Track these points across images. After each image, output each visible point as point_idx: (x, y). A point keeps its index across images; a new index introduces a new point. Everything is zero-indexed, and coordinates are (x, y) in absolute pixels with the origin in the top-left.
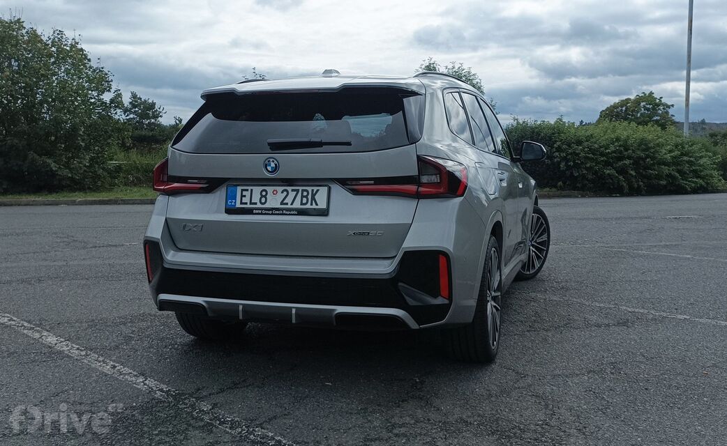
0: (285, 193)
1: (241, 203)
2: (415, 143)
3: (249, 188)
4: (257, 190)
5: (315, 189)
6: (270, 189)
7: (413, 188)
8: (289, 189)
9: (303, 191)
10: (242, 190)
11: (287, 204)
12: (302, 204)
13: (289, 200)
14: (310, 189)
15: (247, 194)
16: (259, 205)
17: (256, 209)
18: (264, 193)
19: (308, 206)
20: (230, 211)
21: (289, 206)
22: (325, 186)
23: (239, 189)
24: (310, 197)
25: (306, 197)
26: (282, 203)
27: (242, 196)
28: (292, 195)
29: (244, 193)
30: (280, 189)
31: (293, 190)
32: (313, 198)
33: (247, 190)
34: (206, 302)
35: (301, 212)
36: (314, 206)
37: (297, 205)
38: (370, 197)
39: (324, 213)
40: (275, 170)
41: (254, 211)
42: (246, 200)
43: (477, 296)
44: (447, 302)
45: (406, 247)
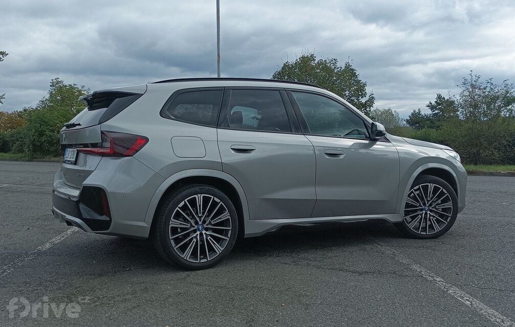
2: (101, 123)
7: (98, 149)
12: (72, 158)
25: (74, 154)
35: (71, 163)
43: (151, 221)
44: (108, 219)
45: (85, 184)
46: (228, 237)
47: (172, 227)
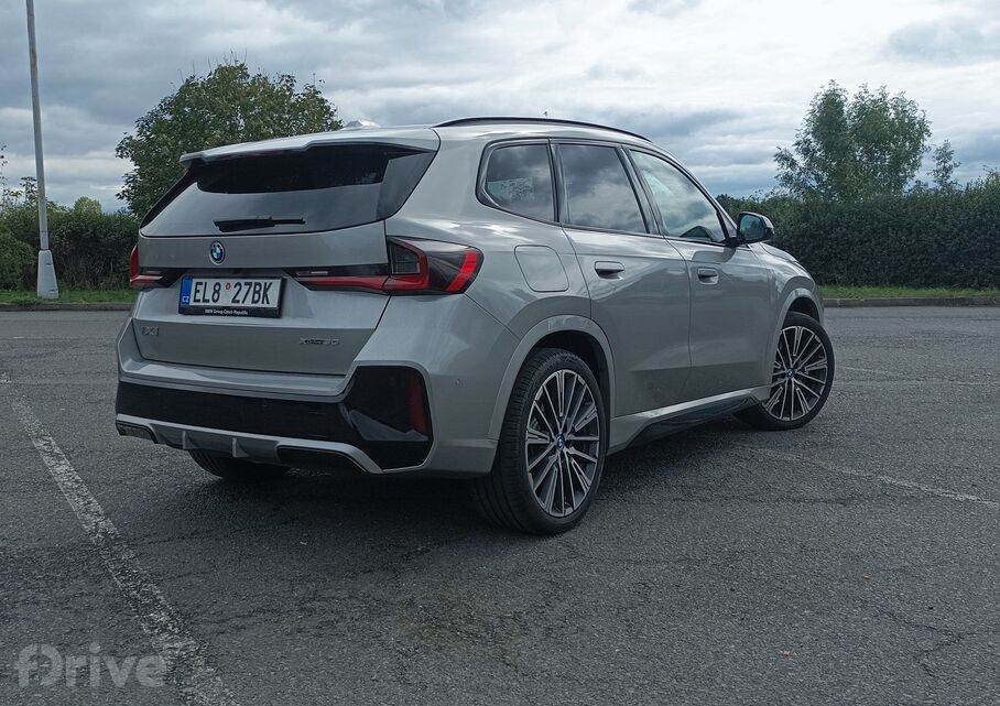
0: (238, 287)
1: (195, 301)
2: (384, 219)
3: (203, 281)
4: (211, 283)
5: (268, 281)
6: (223, 282)
7: (380, 280)
8: (242, 281)
9: (256, 284)
10: (197, 284)
11: (238, 301)
12: (253, 302)
13: (240, 297)
14: (262, 282)
15: (201, 288)
16: (211, 303)
17: (209, 308)
18: (217, 288)
19: (259, 305)
20: (183, 310)
21: (240, 305)
22: (278, 278)
23: (195, 281)
24: (262, 292)
25: (258, 292)
26: (234, 301)
27: (197, 291)
28: (245, 289)
29: (199, 287)
30: (233, 282)
31: (246, 284)
32: (265, 295)
33: (201, 284)
34: (152, 425)
35: (253, 313)
36: (265, 305)
37: (248, 303)
38: (328, 293)
39: (276, 313)
40: (221, 258)
41: (207, 311)
42: (199, 296)
43: (497, 436)
44: (425, 438)
45: (360, 362)
46: (594, 456)
47: (529, 445)
